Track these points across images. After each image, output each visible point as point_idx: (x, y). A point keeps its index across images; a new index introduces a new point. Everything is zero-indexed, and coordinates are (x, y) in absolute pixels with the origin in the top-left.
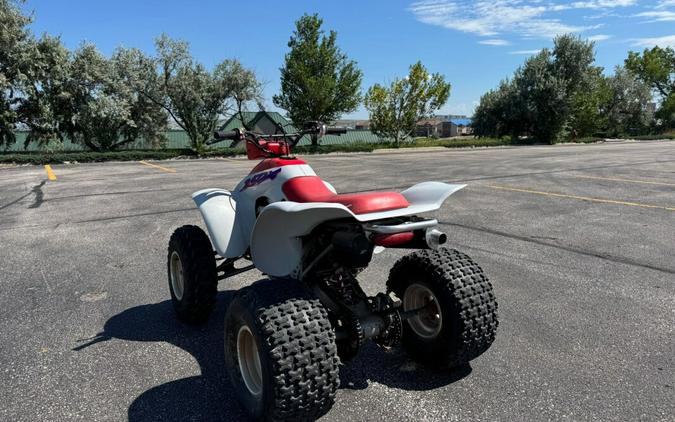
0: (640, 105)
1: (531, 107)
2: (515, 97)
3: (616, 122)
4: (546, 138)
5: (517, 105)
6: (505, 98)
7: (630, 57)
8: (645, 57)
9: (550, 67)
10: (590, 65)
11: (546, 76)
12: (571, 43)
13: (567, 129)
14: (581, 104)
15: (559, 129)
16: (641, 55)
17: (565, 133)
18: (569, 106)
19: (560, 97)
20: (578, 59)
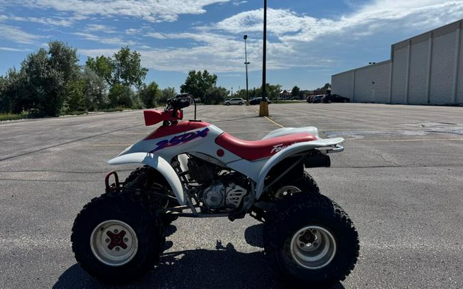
0: (100, 91)
1: (40, 90)
2: (26, 83)
3: (90, 102)
4: (52, 112)
5: (28, 88)
6: (17, 83)
7: (89, 60)
8: (97, 61)
9: (50, 62)
10: (76, 63)
11: (48, 68)
12: (61, 47)
13: (66, 106)
14: (72, 89)
15: (61, 106)
16: (95, 60)
17: (65, 109)
18: (66, 90)
19: (60, 84)
20: (68, 59)
